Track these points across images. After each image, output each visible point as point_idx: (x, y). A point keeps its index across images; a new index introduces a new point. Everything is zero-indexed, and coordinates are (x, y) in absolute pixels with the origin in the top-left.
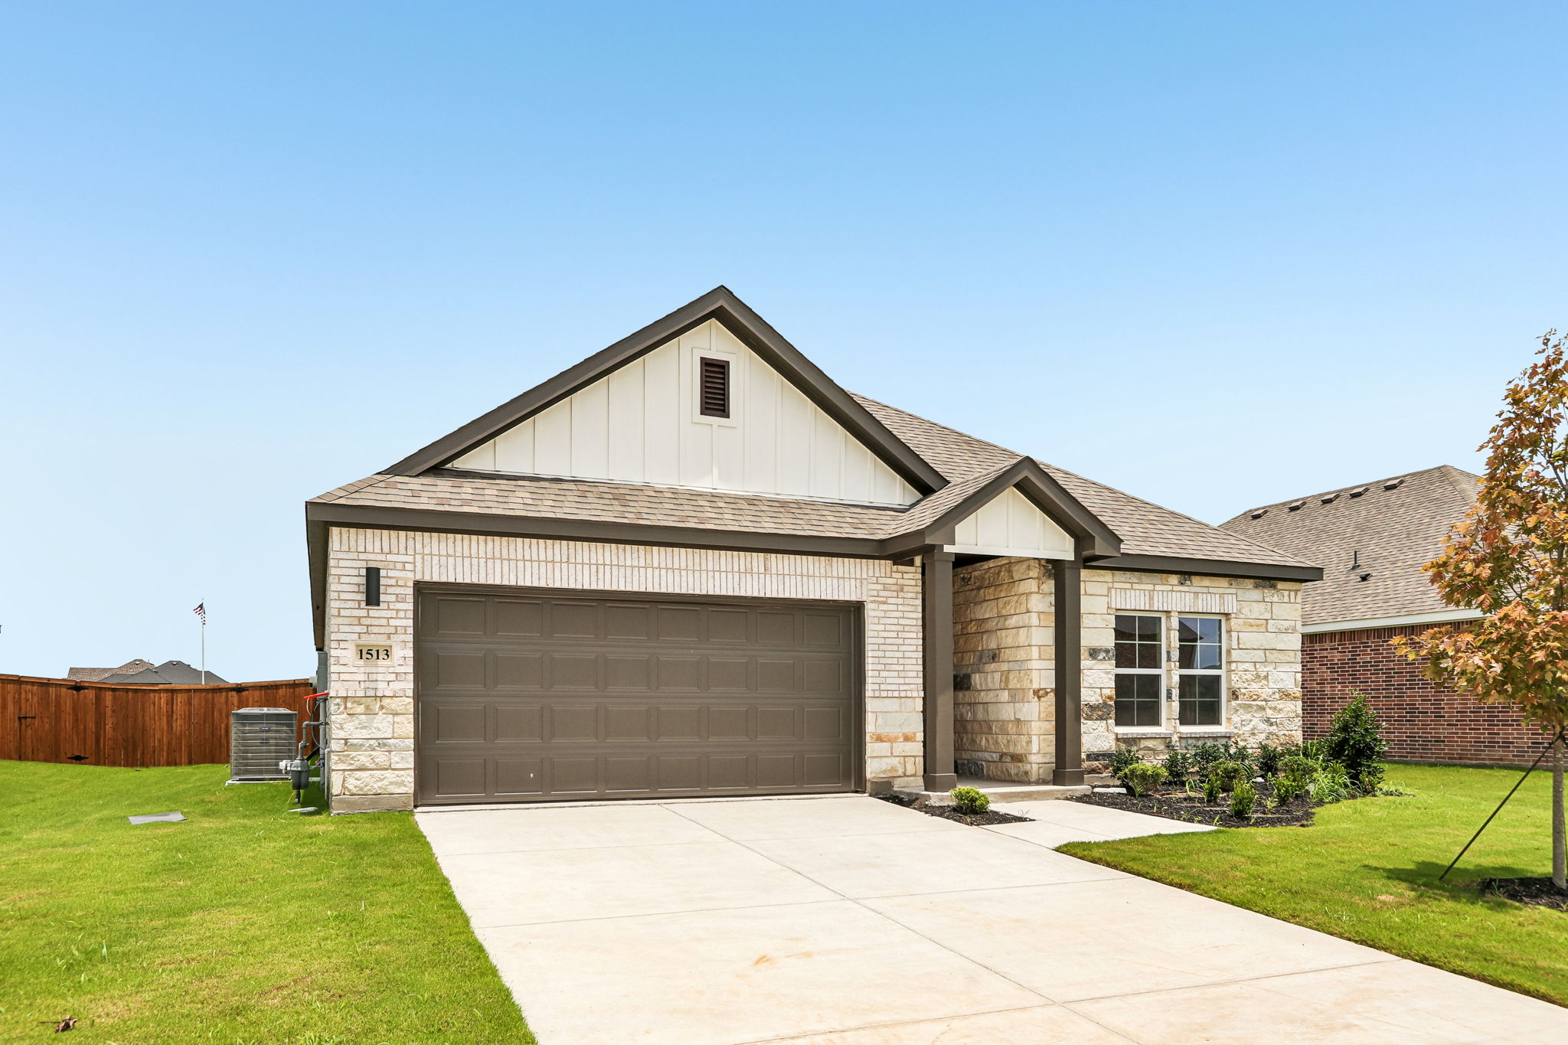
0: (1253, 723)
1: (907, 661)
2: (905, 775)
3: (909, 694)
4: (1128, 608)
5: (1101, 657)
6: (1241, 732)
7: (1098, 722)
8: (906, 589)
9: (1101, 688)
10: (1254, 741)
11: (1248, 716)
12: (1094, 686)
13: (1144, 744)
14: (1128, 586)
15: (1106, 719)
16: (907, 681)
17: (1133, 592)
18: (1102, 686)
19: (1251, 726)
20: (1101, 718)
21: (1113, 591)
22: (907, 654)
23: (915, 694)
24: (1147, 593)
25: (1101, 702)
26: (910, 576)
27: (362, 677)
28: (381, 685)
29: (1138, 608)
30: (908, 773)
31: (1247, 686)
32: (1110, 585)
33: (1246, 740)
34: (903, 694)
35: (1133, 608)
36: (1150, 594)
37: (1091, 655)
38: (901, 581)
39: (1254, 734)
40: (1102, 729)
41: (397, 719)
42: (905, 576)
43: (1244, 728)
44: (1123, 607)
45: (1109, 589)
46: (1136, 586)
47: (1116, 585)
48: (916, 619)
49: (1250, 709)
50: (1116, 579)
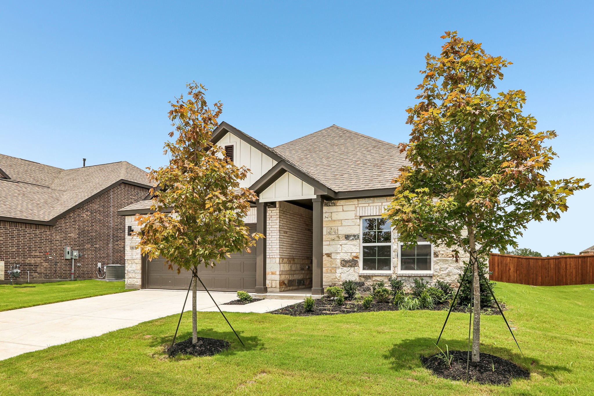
0: (448, 269)
1: (273, 244)
2: (272, 287)
3: (273, 257)
4: (366, 215)
5: (351, 239)
6: (439, 274)
7: (350, 268)
8: (273, 217)
9: (351, 253)
10: (449, 279)
11: (446, 266)
12: (347, 252)
13: (374, 278)
14: (367, 205)
15: (354, 267)
16: (273, 251)
17: (369, 207)
18: (352, 252)
19: (447, 271)
20: (351, 266)
21: (358, 208)
22: (273, 242)
23: (276, 257)
24: (377, 207)
25: (351, 259)
26: (275, 211)
27: (130, 254)
28: (134, 256)
29: (372, 215)
30: (273, 287)
31: (445, 250)
32: (357, 206)
33: (443, 278)
34: (271, 257)
35: (369, 215)
36: (379, 208)
37: (346, 238)
38: (271, 214)
39: (450, 275)
40: (352, 271)
41: (137, 265)
42: (273, 212)
43: (442, 272)
44: (364, 215)
45: (356, 207)
46: (371, 205)
47: (359, 205)
48: (277, 228)
49: (447, 262)
50: (360, 202)
